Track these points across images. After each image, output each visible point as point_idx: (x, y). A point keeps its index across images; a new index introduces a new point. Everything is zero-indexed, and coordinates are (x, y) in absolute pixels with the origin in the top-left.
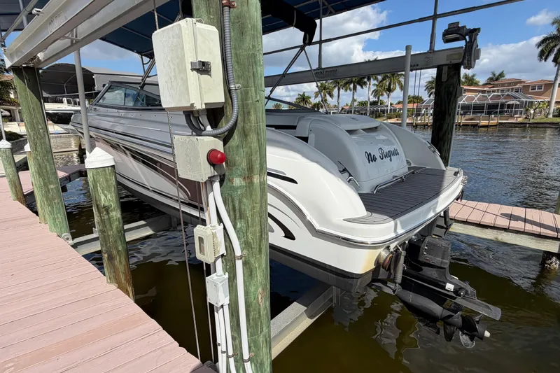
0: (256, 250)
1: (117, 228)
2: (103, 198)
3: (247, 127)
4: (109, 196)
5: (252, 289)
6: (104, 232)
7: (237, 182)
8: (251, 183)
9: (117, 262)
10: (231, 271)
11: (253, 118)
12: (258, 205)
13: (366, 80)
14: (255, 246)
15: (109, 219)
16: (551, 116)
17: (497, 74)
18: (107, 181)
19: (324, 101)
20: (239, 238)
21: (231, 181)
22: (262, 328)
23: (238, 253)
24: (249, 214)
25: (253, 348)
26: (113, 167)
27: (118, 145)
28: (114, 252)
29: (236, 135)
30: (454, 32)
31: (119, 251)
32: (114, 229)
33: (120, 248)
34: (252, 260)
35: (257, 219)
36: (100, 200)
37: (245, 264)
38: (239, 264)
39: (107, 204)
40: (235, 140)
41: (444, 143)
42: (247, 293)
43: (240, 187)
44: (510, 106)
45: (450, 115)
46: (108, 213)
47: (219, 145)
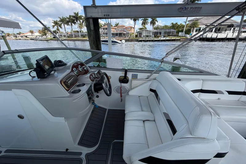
13: (75, 21)
16: (134, 37)
17: (117, 23)
19: (58, 29)
44: (124, 34)
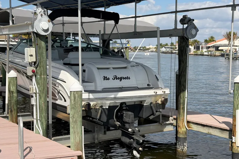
0: (42, 92)
1: (15, 100)
2: (12, 88)
3: (41, 66)
4: (14, 88)
5: (41, 102)
6: (10, 101)
7: (38, 76)
8: (41, 77)
9: (13, 113)
10: (36, 96)
11: (42, 64)
12: (43, 82)
14: (42, 91)
15: (13, 96)
18: (14, 82)
20: (38, 89)
21: (37, 76)
22: (43, 113)
23: (38, 92)
24: (40, 84)
25: (40, 118)
26: (16, 77)
27: (21, 71)
28: (13, 109)
29: (38, 67)
30: (184, 20)
31: (14, 109)
32: (14, 100)
33: (15, 108)
34: (41, 95)
35: (42, 85)
36: (11, 89)
37: (39, 95)
38: (38, 94)
39: (13, 90)
40: (38, 68)
41: (182, 77)
42: (39, 103)
43: (39, 78)
45: (183, 62)
46: (13, 94)
47: (35, 69)
